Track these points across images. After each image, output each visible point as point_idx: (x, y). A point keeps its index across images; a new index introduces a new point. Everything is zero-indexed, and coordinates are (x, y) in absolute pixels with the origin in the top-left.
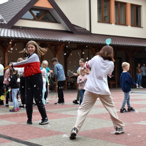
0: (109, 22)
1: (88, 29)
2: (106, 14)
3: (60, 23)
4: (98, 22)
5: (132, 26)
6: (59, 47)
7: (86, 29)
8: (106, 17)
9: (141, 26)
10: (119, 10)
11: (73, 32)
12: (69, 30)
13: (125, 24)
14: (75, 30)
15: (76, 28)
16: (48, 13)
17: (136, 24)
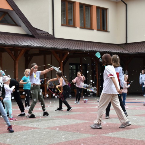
0: (74, 26)
1: (51, 33)
2: (70, 17)
3: (20, 26)
4: (62, 25)
5: (98, 30)
6: (19, 52)
7: (48, 33)
8: (70, 20)
9: (108, 31)
11: (35, 36)
12: (31, 34)
13: (91, 28)
14: (37, 34)
15: (38, 32)
16: (7, 15)
17: (102, 28)
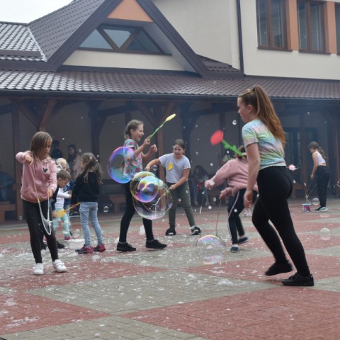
1: (236, 65)
3: (170, 55)
4: (260, 48)
5: (339, 54)
7: (230, 66)
12: (192, 70)
13: (324, 51)
14: (206, 69)
15: (207, 64)
16: (142, 33)
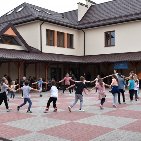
0: (53, 45)
1: (40, 49)
2: (51, 39)
3: (21, 45)
4: (46, 45)
5: (67, 48)
6: (21, 63)
7: (38, 50)
8: (51, 40)
9: (74, 48)
10: (59, 37)
11: (30, 52)
12: (27, 50)
13: (64, 47)
14: (31, 50)
15: (32, 49)
16: (13, 39)
17: (70, 46)
